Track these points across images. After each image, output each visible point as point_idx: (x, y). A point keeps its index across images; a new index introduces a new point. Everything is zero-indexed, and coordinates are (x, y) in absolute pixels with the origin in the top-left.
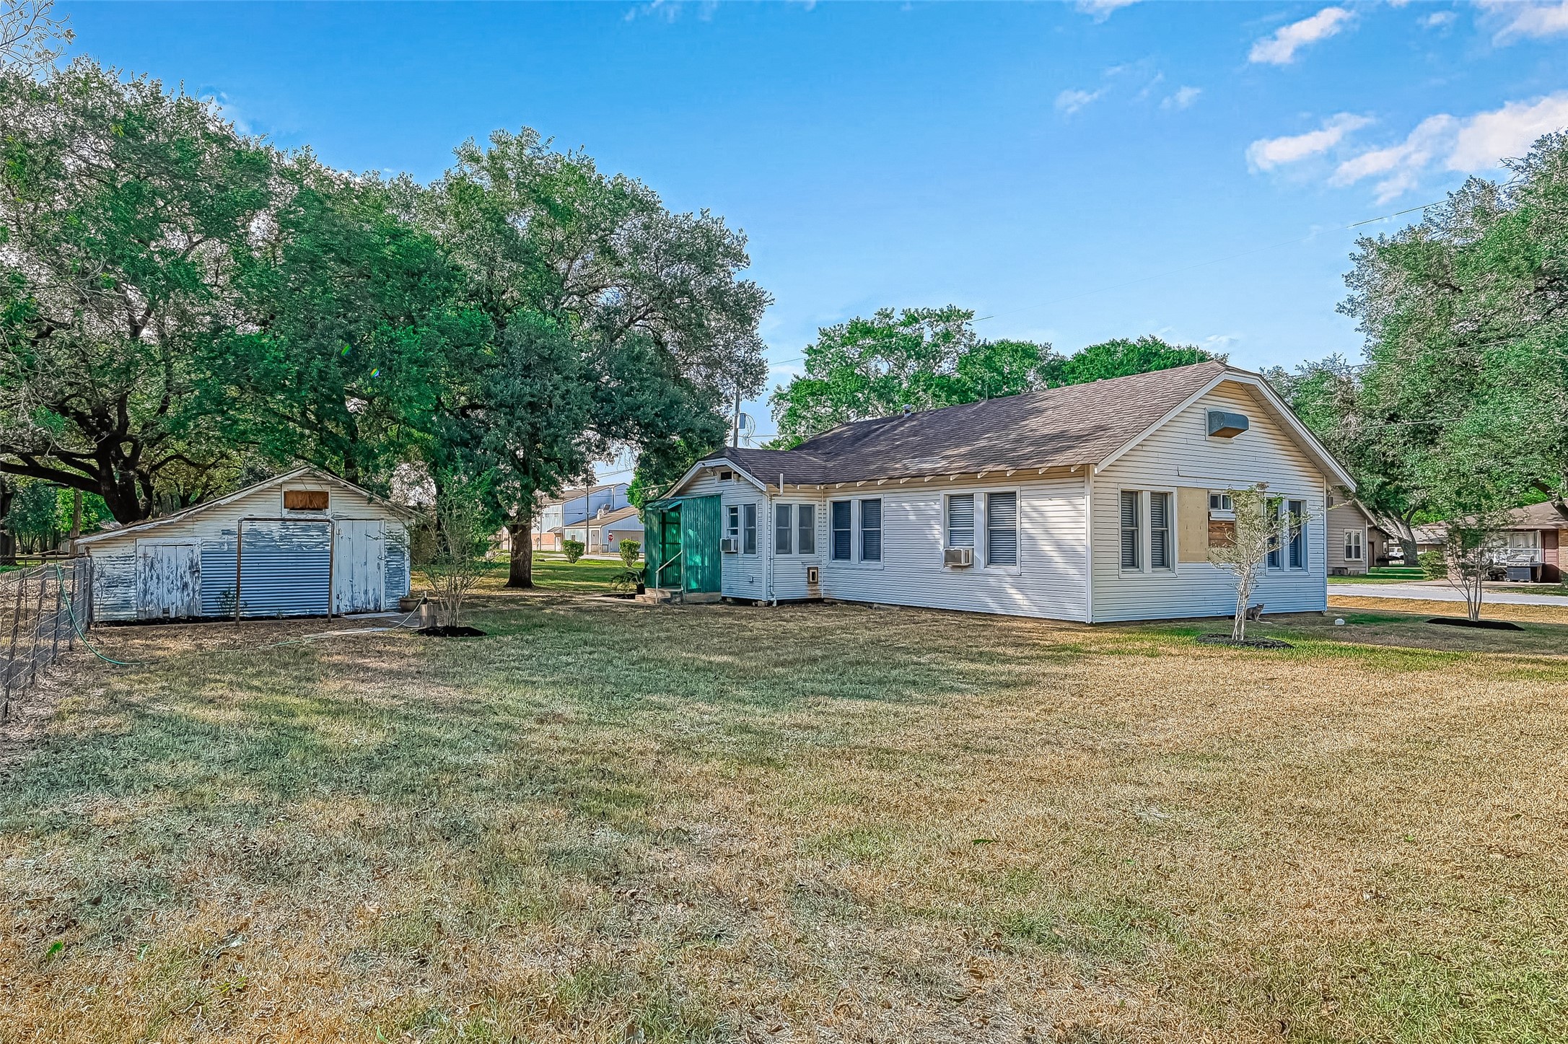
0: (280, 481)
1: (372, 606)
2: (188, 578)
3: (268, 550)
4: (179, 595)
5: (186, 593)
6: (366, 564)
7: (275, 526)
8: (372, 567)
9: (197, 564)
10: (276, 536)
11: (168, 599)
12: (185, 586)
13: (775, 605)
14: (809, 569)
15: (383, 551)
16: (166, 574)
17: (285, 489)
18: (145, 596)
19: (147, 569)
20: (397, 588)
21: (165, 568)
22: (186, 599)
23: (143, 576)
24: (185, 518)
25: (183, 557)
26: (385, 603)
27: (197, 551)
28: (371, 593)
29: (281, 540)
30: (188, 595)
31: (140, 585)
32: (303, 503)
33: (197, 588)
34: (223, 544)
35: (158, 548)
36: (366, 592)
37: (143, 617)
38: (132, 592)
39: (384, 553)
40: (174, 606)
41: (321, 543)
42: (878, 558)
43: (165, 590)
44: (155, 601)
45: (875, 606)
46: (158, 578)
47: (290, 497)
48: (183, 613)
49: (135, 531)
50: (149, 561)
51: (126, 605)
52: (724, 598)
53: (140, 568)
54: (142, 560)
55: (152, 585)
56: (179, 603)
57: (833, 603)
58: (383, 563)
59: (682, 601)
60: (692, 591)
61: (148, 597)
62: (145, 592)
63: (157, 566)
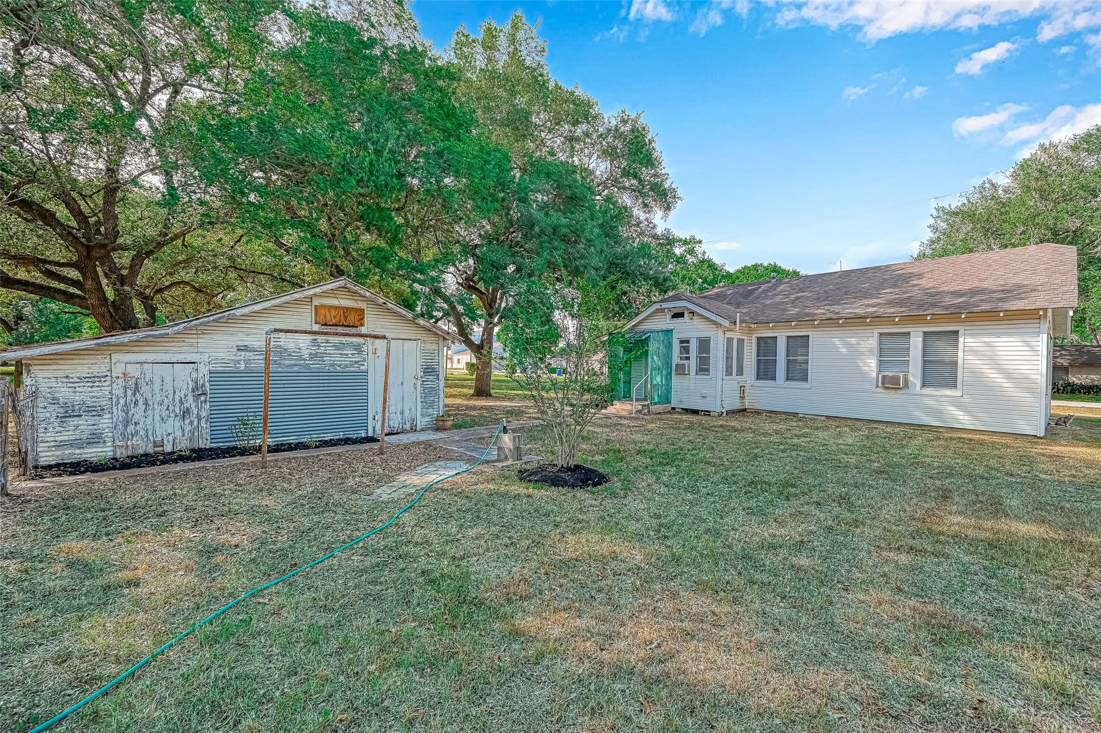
0: (311, 292)
1: (408, 426)
2: (190, 402)
3: (296, 369)
4: (178, 424)
5: (187, 422)
6: (402, 384)
7: (304, 341)
8: (408, 388)
9: (203, 386)
10: (306, 353)
11: (161, 431)
12: (187, 412)
13: (724, 415)
14: (741, 387)
15: (419, 370)
16: (158, 398)
17: (316, 302)
18: (126, 426)
19: (129, 393)
20: (431, 406)
21: (157, 390)
22: (188, 428)
23: (122, 401)
24: (185, 328)
25: (183, 377)
26: (421, 422)
27: (204, 370)
28: (407, 413)
29: (311, 359)
30: (191, 423)
31: (118, 413)
32: (337, 319)
33: (203, 414)
34: (238, 361)
35: (146, 366)
36: (402, 413)
37: (121, 453)
38: (105, 423)
39: (420, 374)
40: (171, 438)
41: (356, 362)
42: (806, 379)
43: (157, 418)
44: (142, 433)
45: (800, 415)
46: (146, 403)
47: (322, 312)
48: (184, 444)
49: (108, 345)
50: (131, 382)
51: (95, 439)
52: (674, 409)
53: (120, 392)
54: (121, 382)
55: (137, 413)
56: (179, 433)
57: (758, 412)
58: (419, 383)
59: (649, 411)
60: (655, 404)
61: (131, 428)
62: (126, 423)
63: (144, 389)
